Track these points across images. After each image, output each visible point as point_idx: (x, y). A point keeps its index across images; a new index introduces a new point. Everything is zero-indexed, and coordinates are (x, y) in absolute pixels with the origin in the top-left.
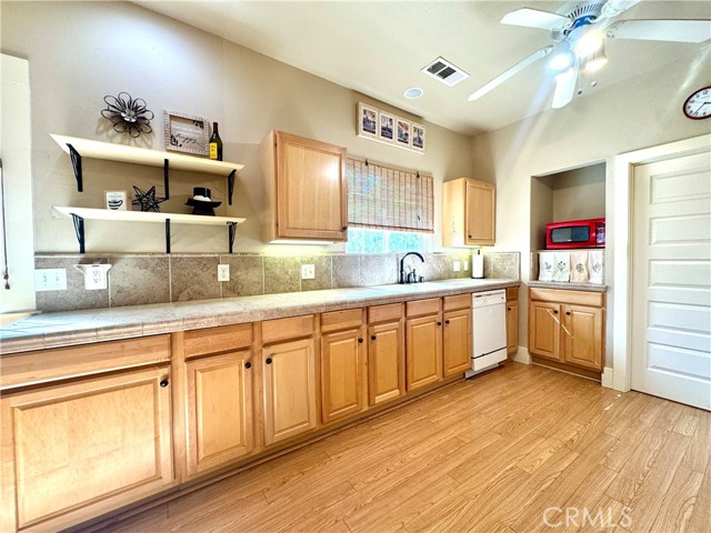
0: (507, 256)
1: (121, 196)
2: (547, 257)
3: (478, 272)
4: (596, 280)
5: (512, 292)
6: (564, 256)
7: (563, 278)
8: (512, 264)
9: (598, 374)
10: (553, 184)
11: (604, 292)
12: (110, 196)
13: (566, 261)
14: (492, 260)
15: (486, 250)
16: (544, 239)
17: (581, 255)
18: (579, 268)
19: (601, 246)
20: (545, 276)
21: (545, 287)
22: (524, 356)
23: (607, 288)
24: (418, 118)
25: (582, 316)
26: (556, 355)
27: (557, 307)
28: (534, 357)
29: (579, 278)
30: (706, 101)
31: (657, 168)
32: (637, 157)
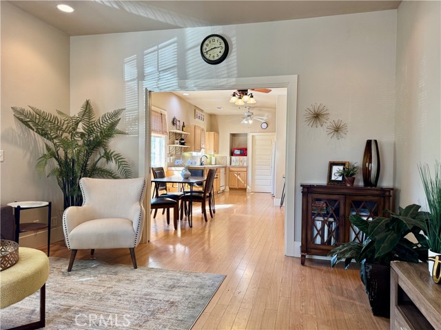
0: (223, 158)
1: (178, 141)
2: (233, 158)
3: (213, 163)
4: (245, 165)
5: (225, 167)
6: (238, 158)
7: (237, 164)
8: (224, 160)
9: (245, 189)
10: (233, 135)
11: (247, 167)
12: (176, 141)
14: (218, 158)
15: (215, 155)
16: (232, 154)
17: (242, 157)
18: (241, 161)
19: (246, 155)
20: (233, 164)
21: (233, 167)
22: (228, 188)
24: (202, 111)
25: (242, 174)
26: (236, 187)
28: (230, 189)
29: (241, 164)
30: (264, 126)
31: (257, 138)
32: (254, 134)
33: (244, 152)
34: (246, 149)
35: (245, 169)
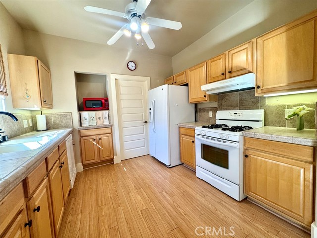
0: (64, 115)
2: (85, 114)
3: (42, 127)
4: (106, 123)
6: (93, 113)
7: (94, 124)
8: (68, 119)
9: (112, 160)
11: (111, 127)
13: (94, 116)
14: (52, 118)
16: (84, 105)
17: (100, 113)
18: (99, 118)
19: (108, 109)
20: (85, 124)
22: (81, 167)
23: (112, 125)
25: (105, 139)
26: (97, 160)
27: (94, 137)
28: (85, 166)
29: (100, 123)
30: (132, 66)
31: (121, 83)
32: (118, 77)
33: (103, 104)
34: (107, 100)
35: (109, 130)
